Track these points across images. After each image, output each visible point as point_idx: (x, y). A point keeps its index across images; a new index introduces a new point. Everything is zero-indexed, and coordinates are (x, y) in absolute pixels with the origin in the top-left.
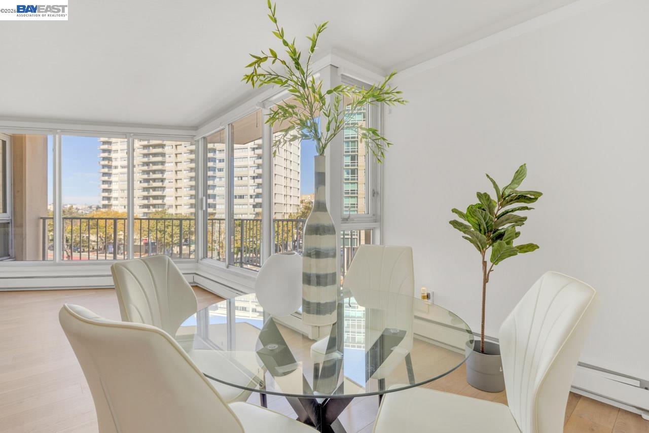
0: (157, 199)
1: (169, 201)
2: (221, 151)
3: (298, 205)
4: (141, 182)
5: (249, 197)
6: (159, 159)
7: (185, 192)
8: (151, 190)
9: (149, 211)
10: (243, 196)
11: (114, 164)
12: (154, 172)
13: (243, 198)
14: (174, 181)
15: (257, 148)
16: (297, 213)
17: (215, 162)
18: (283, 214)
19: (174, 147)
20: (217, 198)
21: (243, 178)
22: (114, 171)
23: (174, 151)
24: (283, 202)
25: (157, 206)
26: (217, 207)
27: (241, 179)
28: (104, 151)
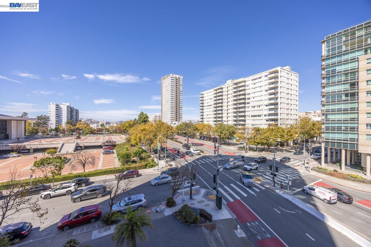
0: (220, 118)
1: (225, 119)
2: (248, 94)
3: (297, 120)
4: (213, 112)
5: (264, 116)
6: (221, 101)
7: (231, 115)
8: (217, 115)
9: (217, 123)
10: (260, 115)
11: (204, 105)
12: (219, 107)
13: (260, 116)
14: (226, 110)
15: (269, 90)
16: (296, 124)
17: (245, 99)
18: (286, 124)
19: (227, 95)
20: (246, 117)
21: (261, 106)
22: (204, 108)
23: (226, 97)
24: (286, 118)
25: (219, 121)
26: (246, 121)
27: (259, 107)
28: (201, 100)
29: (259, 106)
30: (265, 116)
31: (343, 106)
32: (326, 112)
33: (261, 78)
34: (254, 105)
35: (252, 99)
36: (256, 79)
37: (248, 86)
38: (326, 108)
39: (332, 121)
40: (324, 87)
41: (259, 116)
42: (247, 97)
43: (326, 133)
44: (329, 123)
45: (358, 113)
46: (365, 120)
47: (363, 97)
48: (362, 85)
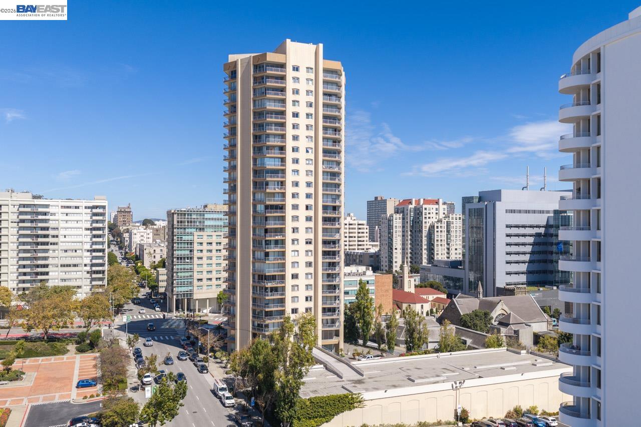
2: (54, 228)
5: (82, 265)
13: (78, 266)
15: (91, 230)
17: (47, 237)
20: (50, 267)
21: (78, 251)
26: (50, 274)
29: (74, 251)
30: (85, 265)
31: (186, 267)
33: (78, 208)
34: (65, 248)
35: (61, 239)
36: (68, 207)
37: (52, 214)
41: (75, 265)
42: (51, 232)
43: (177, 287)
44: (178, 279)
45: (193, 272)
46: (196, 276)
47: (196, 261)
48: (195, 252)
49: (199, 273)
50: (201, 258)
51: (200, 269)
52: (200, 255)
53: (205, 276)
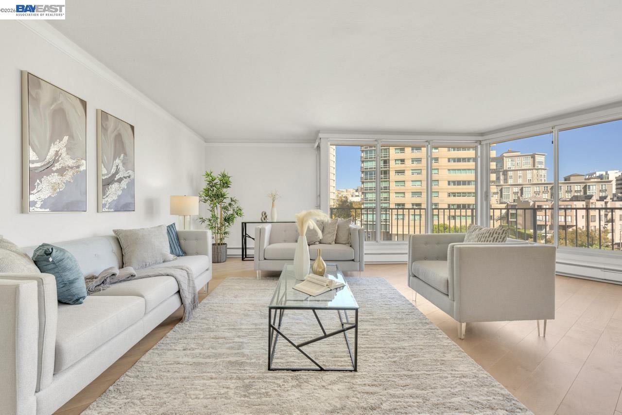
32: (365, 190)
38: (365, 185)
39: (370, 200)
40: (363, 162)
44: (367, 203)
45: (389, 192)
46: (394, 199)
47: (393, 176)
48: (392, 163)
49: (398, 195)
50: (401, 172)
51: (400, 188)
52: (400, 166)
53: (409, 200)
